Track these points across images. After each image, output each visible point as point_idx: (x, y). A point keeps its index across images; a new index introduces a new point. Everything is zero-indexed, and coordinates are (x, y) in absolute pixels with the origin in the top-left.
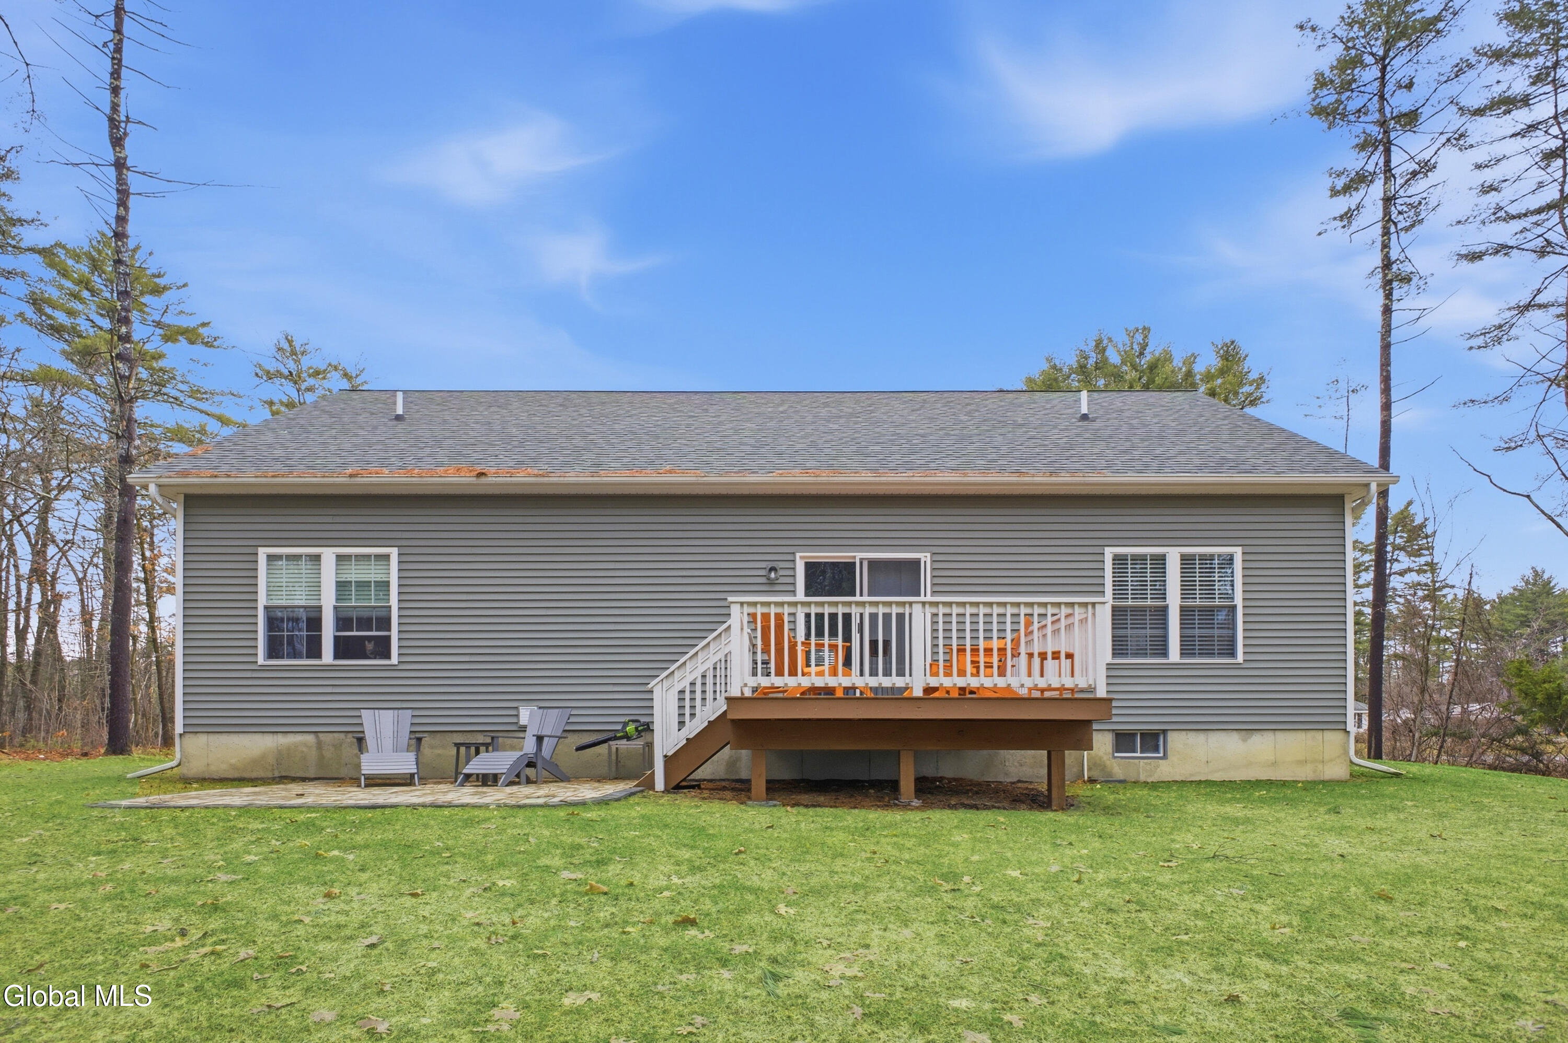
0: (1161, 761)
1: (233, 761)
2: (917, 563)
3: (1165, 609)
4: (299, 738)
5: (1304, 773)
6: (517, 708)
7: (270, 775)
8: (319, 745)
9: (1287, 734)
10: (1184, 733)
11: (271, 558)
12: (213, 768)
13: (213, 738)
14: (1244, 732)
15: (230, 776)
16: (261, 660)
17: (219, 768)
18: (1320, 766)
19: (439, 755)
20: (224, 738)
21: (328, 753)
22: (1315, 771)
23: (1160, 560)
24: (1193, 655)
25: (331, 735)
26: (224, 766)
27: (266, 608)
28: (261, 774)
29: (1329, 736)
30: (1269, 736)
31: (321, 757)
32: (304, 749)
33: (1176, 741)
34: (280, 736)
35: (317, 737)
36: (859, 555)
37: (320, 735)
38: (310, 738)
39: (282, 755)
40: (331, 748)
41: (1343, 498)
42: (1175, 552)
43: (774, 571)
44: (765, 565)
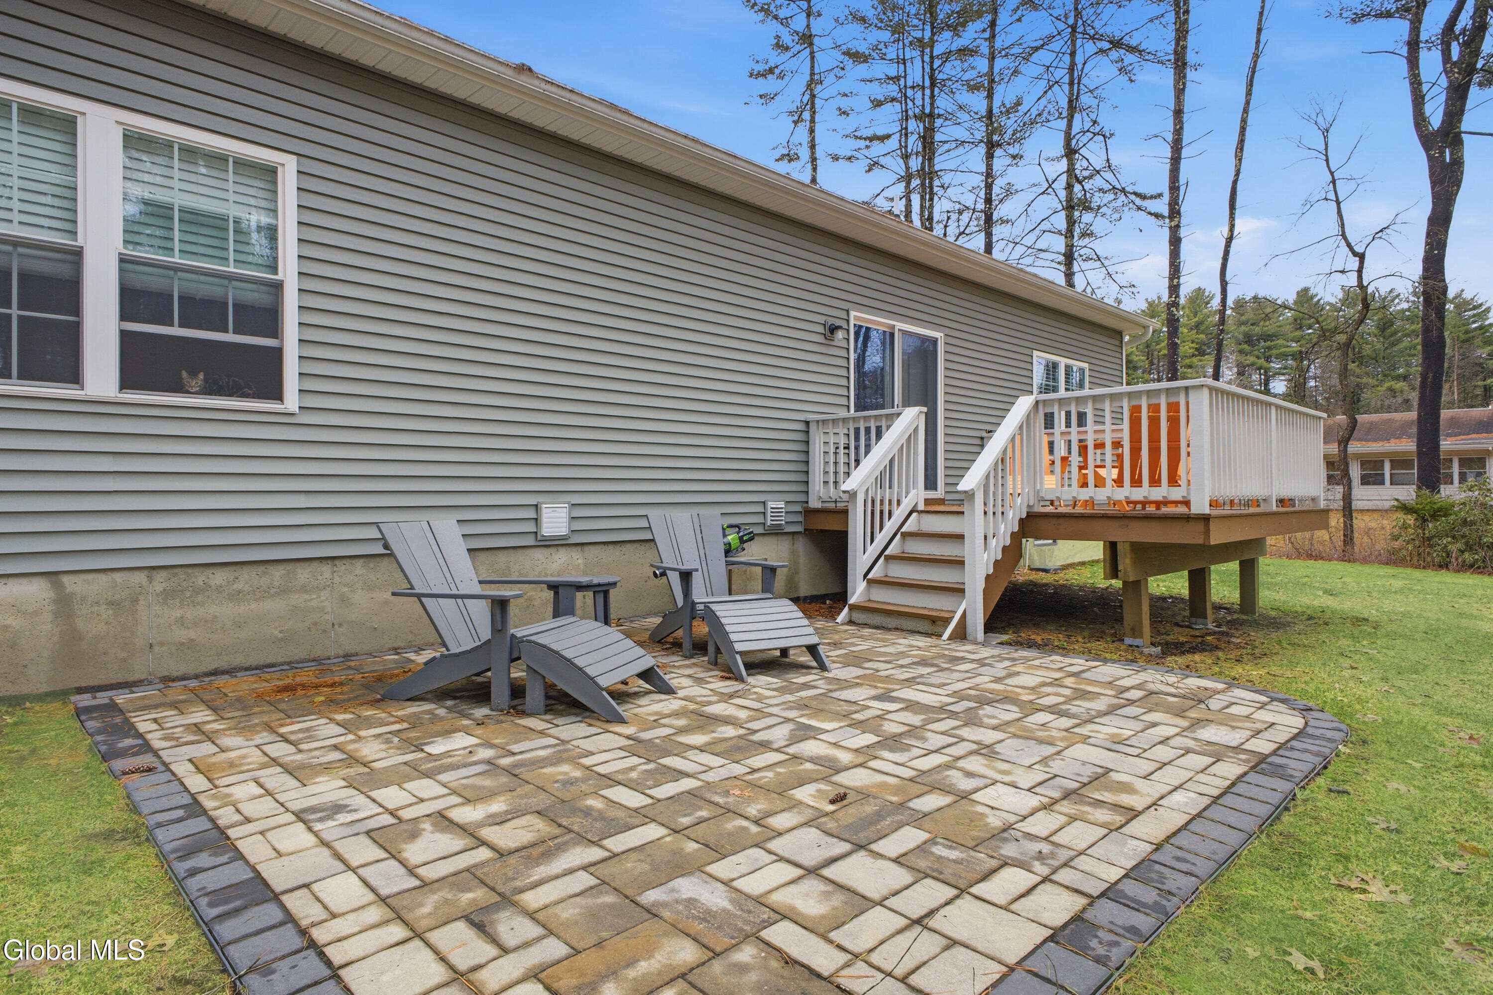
2: (935, 341)
6: (538, 507)
21: (93, 622)
25: (100, 578)
31: (72, 638)
32: (15, 621)
35: (58, 585)
36: (901, 325)
37: (70, 578)
38: (37, 589)
40: (106, 613)
41: (1119, 334)
42: (1063, 362)
43: (833, 329)
44: (821, 319)
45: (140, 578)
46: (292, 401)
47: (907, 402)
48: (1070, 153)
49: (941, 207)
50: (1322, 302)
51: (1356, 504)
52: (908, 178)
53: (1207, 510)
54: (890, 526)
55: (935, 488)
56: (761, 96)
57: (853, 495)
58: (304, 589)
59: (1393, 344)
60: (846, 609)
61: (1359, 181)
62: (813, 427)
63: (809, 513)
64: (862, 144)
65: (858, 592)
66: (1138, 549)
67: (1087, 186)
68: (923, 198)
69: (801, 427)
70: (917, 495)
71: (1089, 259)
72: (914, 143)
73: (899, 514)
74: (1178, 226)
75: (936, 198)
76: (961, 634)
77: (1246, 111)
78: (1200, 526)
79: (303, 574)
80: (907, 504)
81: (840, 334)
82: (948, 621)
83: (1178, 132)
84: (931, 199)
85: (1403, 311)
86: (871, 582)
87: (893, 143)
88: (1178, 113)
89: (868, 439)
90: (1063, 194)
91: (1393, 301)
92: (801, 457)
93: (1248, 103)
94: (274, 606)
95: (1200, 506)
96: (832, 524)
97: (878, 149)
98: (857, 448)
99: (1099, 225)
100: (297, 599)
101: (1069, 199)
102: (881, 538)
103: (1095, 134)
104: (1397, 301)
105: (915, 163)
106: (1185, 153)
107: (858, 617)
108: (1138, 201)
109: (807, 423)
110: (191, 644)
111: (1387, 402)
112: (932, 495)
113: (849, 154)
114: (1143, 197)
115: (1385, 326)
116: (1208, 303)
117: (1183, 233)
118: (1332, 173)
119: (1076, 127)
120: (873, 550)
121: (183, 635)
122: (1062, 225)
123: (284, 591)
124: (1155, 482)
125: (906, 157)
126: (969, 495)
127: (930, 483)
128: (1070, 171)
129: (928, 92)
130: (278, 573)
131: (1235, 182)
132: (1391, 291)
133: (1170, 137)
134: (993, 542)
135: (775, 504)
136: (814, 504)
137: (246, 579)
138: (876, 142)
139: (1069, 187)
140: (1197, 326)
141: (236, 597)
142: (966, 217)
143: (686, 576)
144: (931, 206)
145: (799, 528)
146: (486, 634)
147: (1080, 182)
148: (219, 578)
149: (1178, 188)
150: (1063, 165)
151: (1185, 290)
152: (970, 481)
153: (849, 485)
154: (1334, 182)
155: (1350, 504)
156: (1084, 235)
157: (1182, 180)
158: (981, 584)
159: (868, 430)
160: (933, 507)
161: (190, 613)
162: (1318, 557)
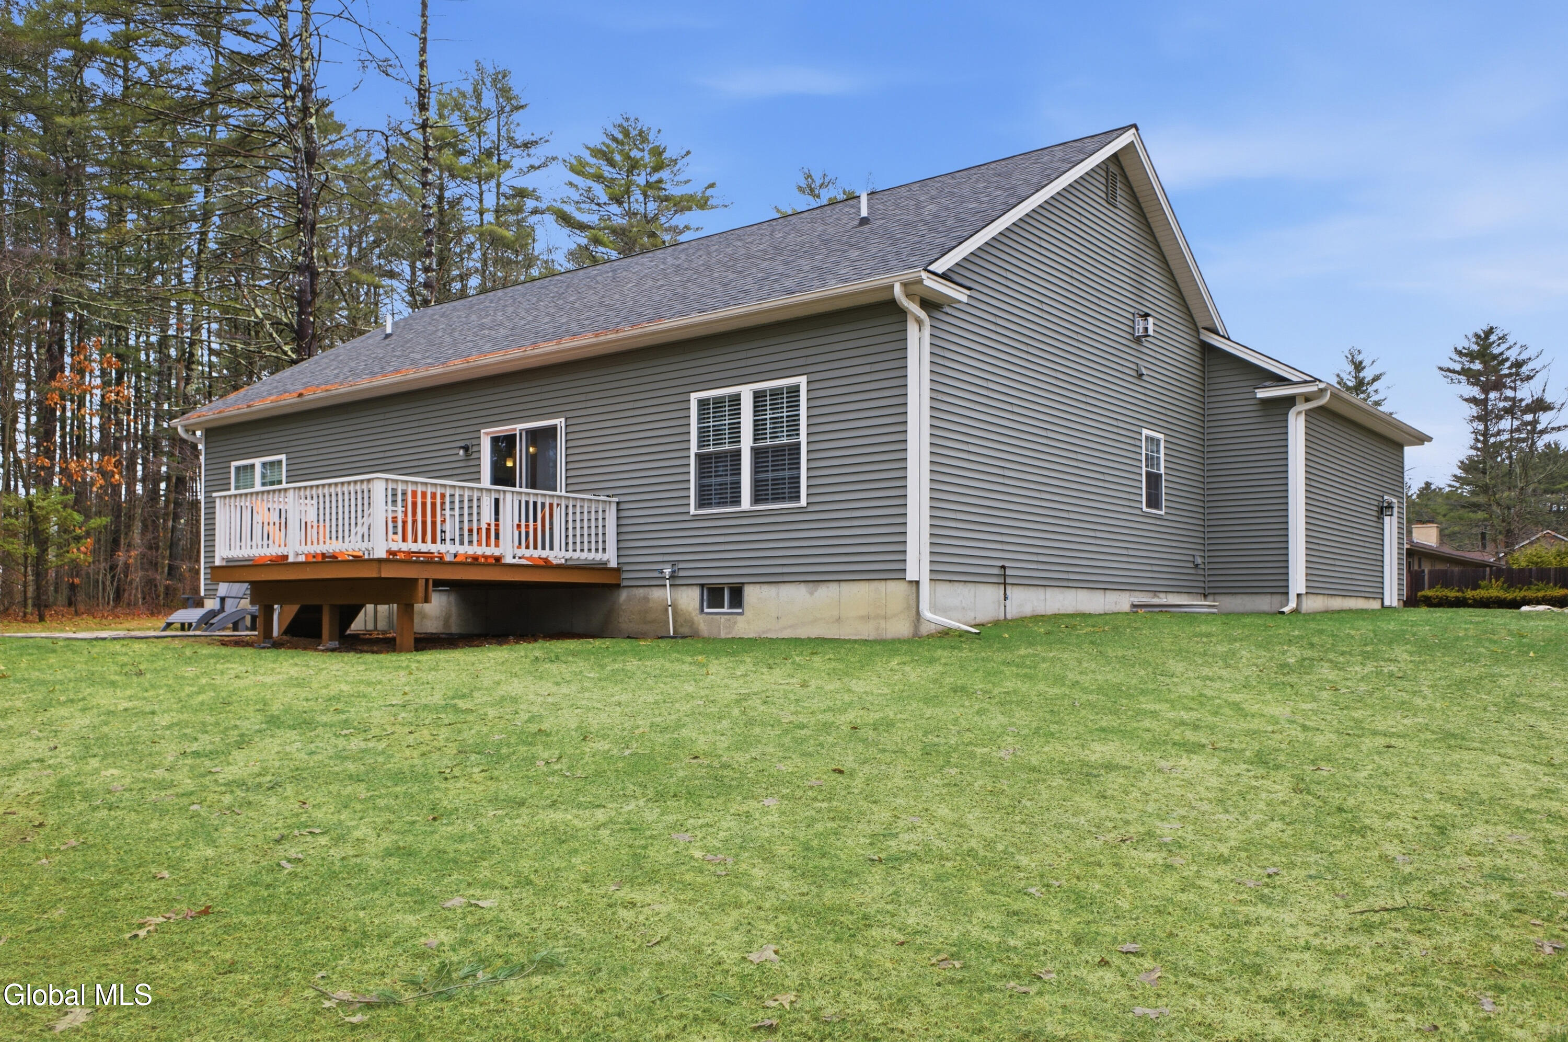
0: (739, 617)
2: (552, 429)
3: (737, 454)
5: (867, 631)
9: (851, 584)
10: (758, 586)
11: (237, 469)
14: (811, 585)
18: (882, 623)
22: (877, 629)
23: (736, 400)
24: (765, 501)
29: (891, 585)
30: (834, 587)
33: (751, 594)
43: (468, 448)
44: (462, 444)
81: (473, 451)
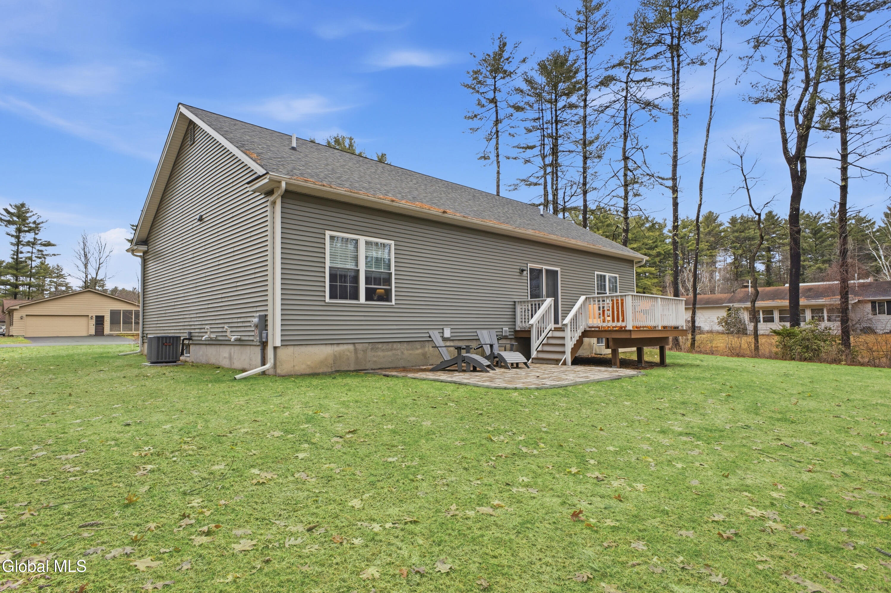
1: (309, 363)
2: (557, 271)
4: (345, 347)
6: (443, 329)
7: (330, 370)
8: (356, 350)
11: (332, 238)
12: (297, 368)
13: (297, 348)
15: (307, 373)
16: (327, 299)
17: (301, 368)
19: (411, 354)
20: (303, 349)
21: (360, 355)
23: (604, 277)
25: (361, 345)
26: (304, 366)
27: (330, 267)
28: (325, 370)
31: (357, 358)
32: (348, 354)
34: (335, 346)
35: (355, 346)
36: (545, 267)
37: (356, 345)
38: (351, 347)
39: (336, 358)
40: (362, 352)
41: (633, 261)
42: (607, 275)
43: (523, 271)
44: (519, 267)
45: (367, 345)
46: (393, 302)
47: (548, 296)
48: (626, 159)
49: (561, 183)
50: (780, 219)
51: (760, 332)
52: (545, 166)
53: (631, 329)
54: (544, 335)
55: (558, 324)
56: (471, 129)
57: (532, 325)
58: (395, 349)
59: (823, 242)
60: (531, 360)
61: (757, 180)
62: (517, 303)
63: (516, 332)
64: (521, 150)
65: (534, 354)
66: (614, 340)
67: (635, 173)
68: (552, 179)
69: (513, 303)
70: (552, 326)
71: (636, 210)
72: (547, 149)
73: (546, 331)
74: (677, 197)
75: (559, 179)
76: (565, 363)
77: (706, 145)
78: (629, 333)
79: (395, 346)
80: (548, 328)
81: (525, 272)
82: (561, 360)
83: (676, 152)
84: (557, 180)
85: (826, 224)
86: (538, 352)
87: (536, 151)
88: (675, 144)
89: (535, 308)
90: (622, 179)
91: (820, 218)
92: (513, 313)
93: (707, 141)
94: (390, 353)
95: (629, 327)
96: (525, 335)
97: (529, 153)
98: (532, 311)
99: (642, 190)
100: (394, 352)
101: (626, 181)
102: (541, 338)
103: (638, 149)
104: (822, 218)
105: (549, 160)
106: (679, 162)
107: (534, 361)
108: (660, 181)
109: (515, 302)
110: (375, 362)
111: (817, 276)
112: (557, 326)
113: (515, 156)
114: (663, 179)
115: (816, 232)
116: (715, 220)
117: (679, 201)
118: (745, 176)
119: (629, 145)
120: (538, 342)
121: (375, 359)
122: (622, 194)
123: (391, 350)
124: (618, 321)
125: (544, 157)
126: (566, 325)
127: (556, 321)
128: (626, 168)
129: (554, 125)
130: (390, 345)
131: (702, 178)
132: (819, 213)
133: (672, 154)
134: (573, 339)
135: (506, 329)
136: (518, 329)
137: (385, 346)
138: (528, 150)
139: (625, 175)
140: (709, 233)
141: (383, 350)
142: (575, 187)
143: (491, 346)
144: (557, 184)
145: (513, 337)
146: (456, 355)
147: (631, 171)
148: (380, 346)
149: (676, 179)
150: (622, 164)
151: (704, 212)
152: (567, 321)
153: (531, 322)
154: (746, 180)
155: (757, 331)
156: (636, 195)
157: (678, 176)
158: (570, 350)
159: (535, 305)
160: (556, 329)
161: (376, 354)
162: (743, 356)
